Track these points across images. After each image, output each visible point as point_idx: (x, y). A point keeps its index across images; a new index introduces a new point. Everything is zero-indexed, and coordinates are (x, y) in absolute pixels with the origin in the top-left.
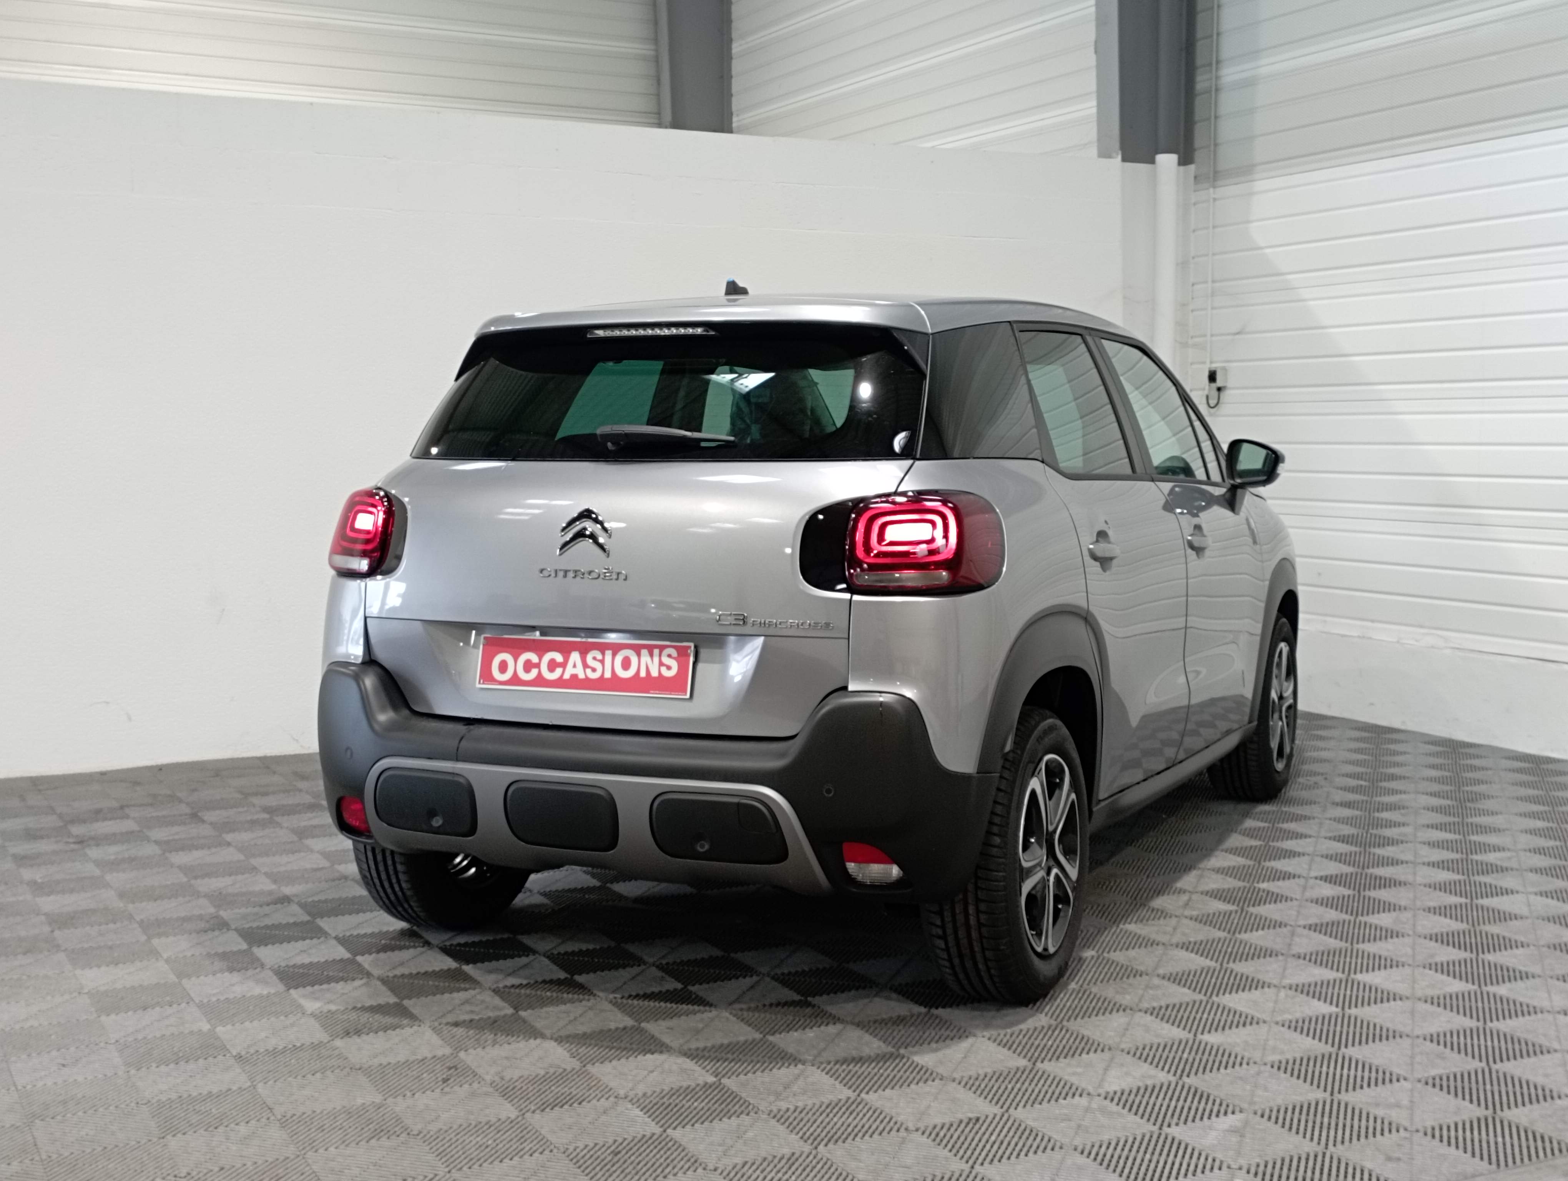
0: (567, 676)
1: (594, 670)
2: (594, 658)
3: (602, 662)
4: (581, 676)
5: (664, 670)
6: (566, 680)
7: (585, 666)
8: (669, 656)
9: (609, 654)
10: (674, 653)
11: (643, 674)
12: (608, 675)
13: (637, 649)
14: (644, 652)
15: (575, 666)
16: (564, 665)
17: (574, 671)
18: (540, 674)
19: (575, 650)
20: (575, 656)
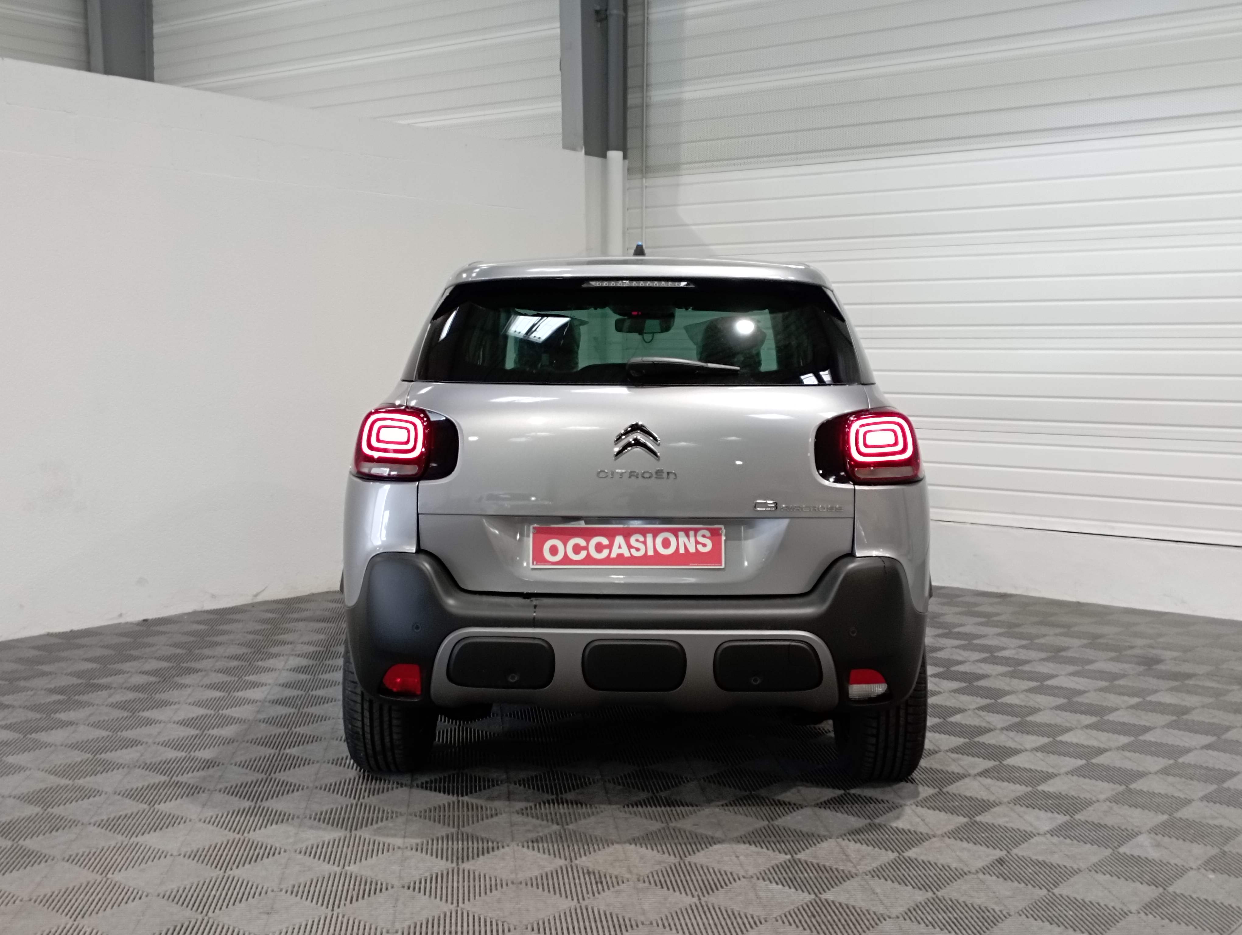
0: (613, 555)
1: (638, 550)
2: (637, 540)
3: (645, 543)
4: (627, 554)
5: (700, 547)
6: (613, 559)
7: (630, 547)
8: (704, 536)
9: (650, 537)
10: (708, 534)
11: (682, 551)
12: (651, 553)
13: (675, 532)
14: (681, 534)
15: (620, 547)
16: (610, 547)
17: (620, 551)
18: (588, 554)
19: (619, 534)
20: (619, 540)
